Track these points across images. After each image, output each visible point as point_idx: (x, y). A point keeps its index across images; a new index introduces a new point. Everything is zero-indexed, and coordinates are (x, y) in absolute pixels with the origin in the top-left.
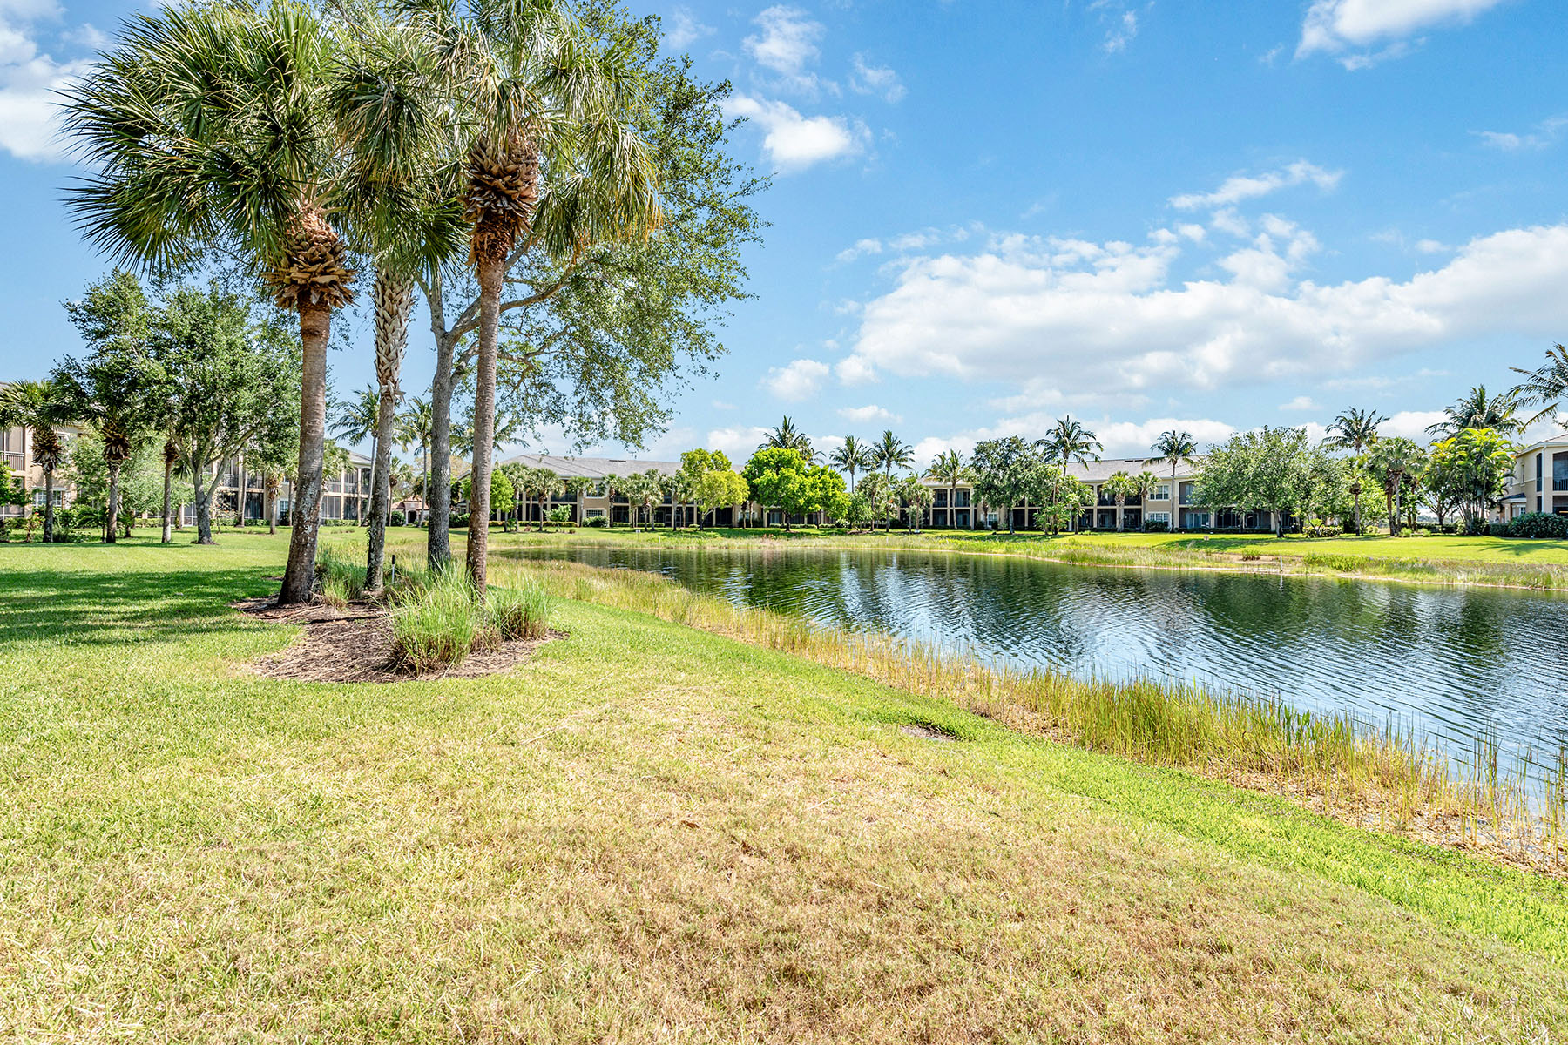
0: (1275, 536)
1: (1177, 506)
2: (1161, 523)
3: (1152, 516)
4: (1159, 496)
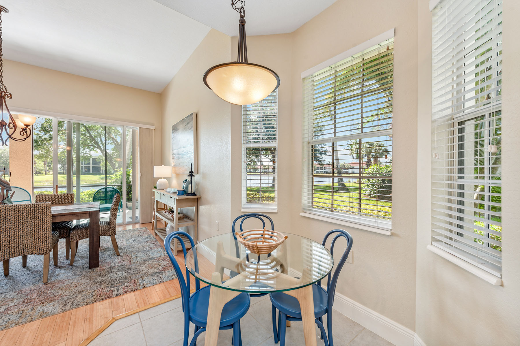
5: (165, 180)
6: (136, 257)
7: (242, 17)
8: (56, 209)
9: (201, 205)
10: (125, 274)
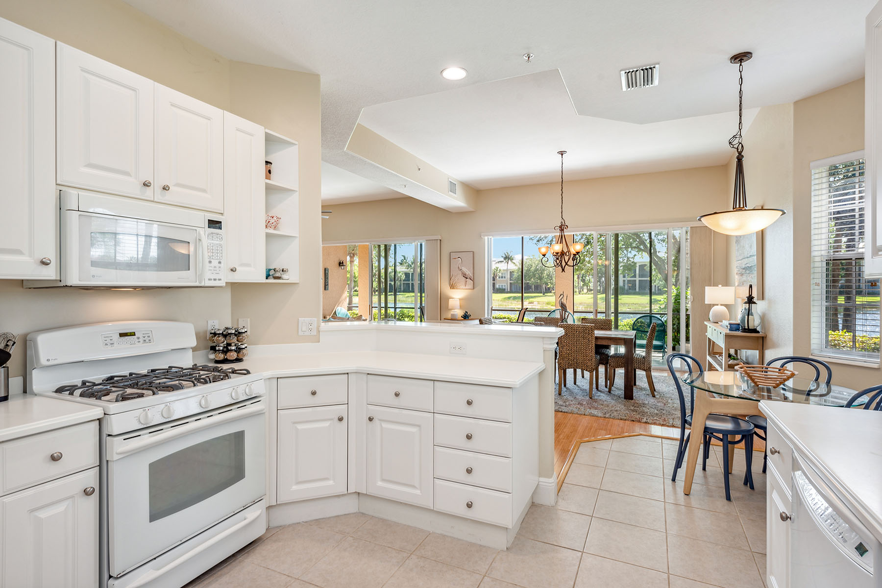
0: (542, 294)
1: (509, 282)
2: (503, 289)
3: (499, 286)
4: (502, 277)
5: (724, 308)
6: (673, 403)
7: (740, 153)
8: (598, 333)
9: (766, 349)
10: (656, 411)
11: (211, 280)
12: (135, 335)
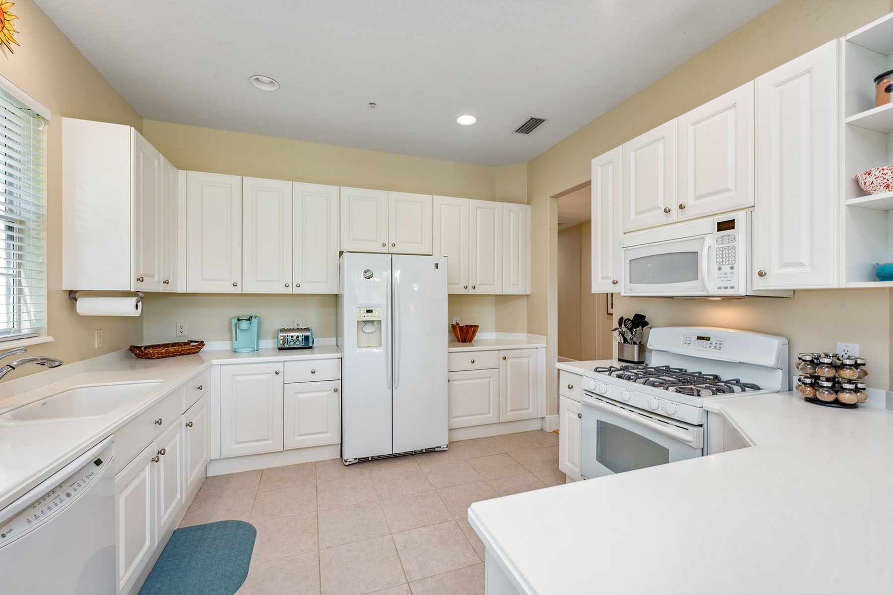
11: (721, 288)
12: (709, 340)
